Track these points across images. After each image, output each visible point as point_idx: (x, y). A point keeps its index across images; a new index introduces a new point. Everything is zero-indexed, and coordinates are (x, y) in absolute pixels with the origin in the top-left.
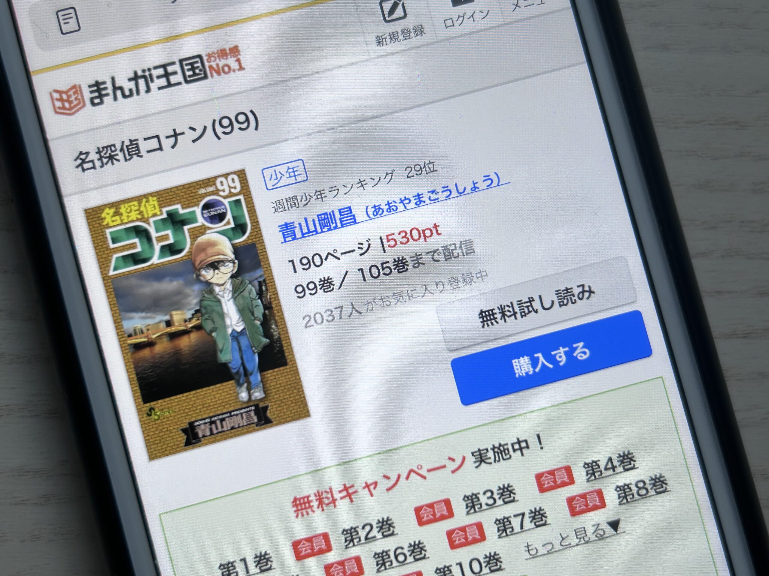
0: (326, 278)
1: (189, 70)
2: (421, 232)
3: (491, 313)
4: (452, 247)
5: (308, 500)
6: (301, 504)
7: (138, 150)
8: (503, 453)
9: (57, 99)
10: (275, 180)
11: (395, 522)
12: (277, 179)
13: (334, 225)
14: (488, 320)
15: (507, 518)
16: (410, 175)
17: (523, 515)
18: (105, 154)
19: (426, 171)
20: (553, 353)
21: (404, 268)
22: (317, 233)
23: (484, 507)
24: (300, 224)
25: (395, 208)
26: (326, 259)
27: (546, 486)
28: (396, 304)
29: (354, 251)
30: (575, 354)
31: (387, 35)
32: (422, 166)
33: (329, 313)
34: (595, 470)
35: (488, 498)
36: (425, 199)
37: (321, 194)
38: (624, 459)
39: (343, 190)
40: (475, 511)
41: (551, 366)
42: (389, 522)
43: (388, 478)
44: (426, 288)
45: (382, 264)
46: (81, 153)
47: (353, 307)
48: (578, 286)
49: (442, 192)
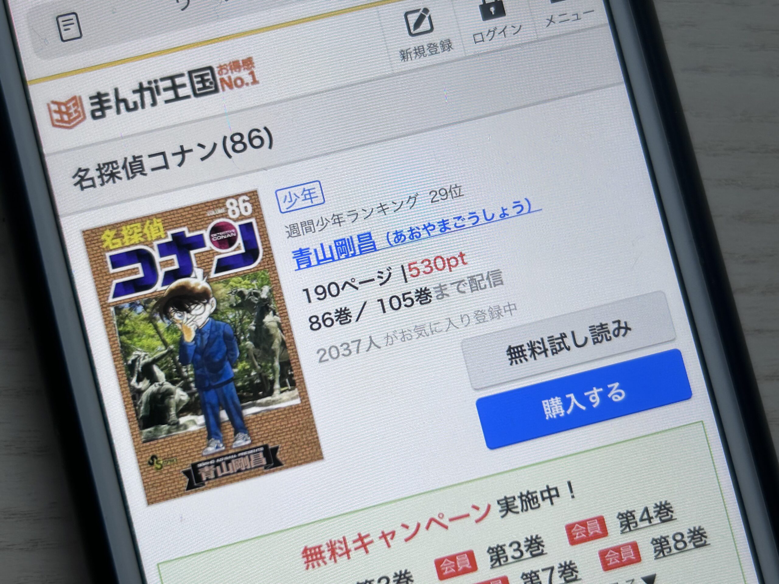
0: (343, 309)
1: (198, 82)
2: (446, 262)
3: (519, 349)
4: (479, 278)
5: (319, 550)
6: (311, 555)
7: (142, 167)
8: (531, 502)
9: (56, 112)
10: (289, 202)
11: (413, 575)
12: (291, 201)
13: (352, 252)
14: (516, 357)
15: (535, 573)
16: (434, 200)
17: (552, 569)
18: (106, 171)
19: (452, 195)
20: (586, 394)
21: (427, 299)
22: (334, 260)
23: (510, 560)
24: (315, 251)
25: (418, 234)
26: (343, 289)
27: (577, 537)
28: (417, 338)
29: (373, 280)
30: (609, 396)
31: (411, 50)
32: (448, 191)
33: (345, 346)
34: (630, 522)
35: (515, 550)
36: (451, 225)
37: (338, 218)
38: (661, 509)
39: (362, 215)
40: (500, 565)
41: (583, 408)
42: (407, 575)
43: (407, 527)
44: (450, 321)
45: (404, 295)
46: (80, 170)
47: (371, 341)
48: (614, 322)
49: (469, 218)
